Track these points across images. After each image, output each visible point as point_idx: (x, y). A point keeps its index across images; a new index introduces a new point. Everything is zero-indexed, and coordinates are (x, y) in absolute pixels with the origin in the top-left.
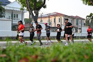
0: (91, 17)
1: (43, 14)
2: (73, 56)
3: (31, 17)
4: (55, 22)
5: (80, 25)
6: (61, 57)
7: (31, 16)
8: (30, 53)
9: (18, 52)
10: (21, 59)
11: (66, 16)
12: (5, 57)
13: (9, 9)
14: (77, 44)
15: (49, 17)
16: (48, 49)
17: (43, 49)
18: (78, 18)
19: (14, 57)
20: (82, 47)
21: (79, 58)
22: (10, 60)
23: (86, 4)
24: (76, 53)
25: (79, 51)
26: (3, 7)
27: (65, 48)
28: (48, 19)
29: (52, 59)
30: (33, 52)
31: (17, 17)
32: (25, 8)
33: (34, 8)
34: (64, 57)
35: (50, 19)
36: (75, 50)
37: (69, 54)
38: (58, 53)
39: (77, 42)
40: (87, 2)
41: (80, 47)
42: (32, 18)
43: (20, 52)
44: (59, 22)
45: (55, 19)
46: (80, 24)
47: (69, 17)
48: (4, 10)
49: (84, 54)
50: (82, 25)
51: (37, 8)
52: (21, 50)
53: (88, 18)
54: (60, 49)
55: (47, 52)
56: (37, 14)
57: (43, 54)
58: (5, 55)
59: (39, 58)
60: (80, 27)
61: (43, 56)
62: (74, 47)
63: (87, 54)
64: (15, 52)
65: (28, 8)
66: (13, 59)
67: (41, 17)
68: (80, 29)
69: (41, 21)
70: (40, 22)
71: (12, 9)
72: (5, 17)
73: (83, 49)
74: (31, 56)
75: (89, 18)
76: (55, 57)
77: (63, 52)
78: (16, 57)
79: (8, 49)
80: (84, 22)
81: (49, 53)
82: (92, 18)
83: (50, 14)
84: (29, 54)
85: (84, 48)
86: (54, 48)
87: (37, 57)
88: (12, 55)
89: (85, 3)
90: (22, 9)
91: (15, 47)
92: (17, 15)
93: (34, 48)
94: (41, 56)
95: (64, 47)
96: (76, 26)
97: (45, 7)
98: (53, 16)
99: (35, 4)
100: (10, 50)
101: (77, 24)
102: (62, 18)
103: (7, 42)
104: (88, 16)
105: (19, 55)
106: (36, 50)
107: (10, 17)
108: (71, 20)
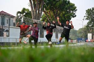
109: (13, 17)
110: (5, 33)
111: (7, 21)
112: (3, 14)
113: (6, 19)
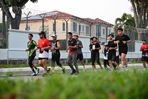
0: (125, 21)
1: (30, 15)
3: (6, 21)
4: (54, 30)
5: (103, 36)
7: (6, 17)
11: (77, 18)
15: (43, 20)
17: (27, 84)
18: (99, 23)
20: (105, 78)
28: (41, 24)
33: (12, 3)
35: (45, 24)
37: (79, 91)
42: (8, 22)
44: (64, 30)
45: (54, 25)
46: (104, 34)
47: (83, 20)
50: (107, 37)
51: (18, 2)
53: (118, 22)
56: (19, 14)
60: (104, 41)
63: (113, 92)
67: (27, 21)
69: (27, 28)
70: (24, 30)
75: (122, 23)
80: (112, 30)
82: (125, 23)
83: (45, 14)
85: (108, 80)
86: (50, 82)
93: (9, 82)
98: (51, 17)
101: (99, 34)
102: (69, 22)
104: (118, 19)
108: (87, 27)
112: (99, 22)
113: (103, 28)
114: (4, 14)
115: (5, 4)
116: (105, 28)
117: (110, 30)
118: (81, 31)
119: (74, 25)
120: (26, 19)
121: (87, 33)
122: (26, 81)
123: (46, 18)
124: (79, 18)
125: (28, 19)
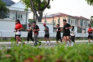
2: (77, 57)
4: (59, 22)
5: (84, 25)
6: (65, 57)
8: (35, 53)
9: (23, 53)
10: (26, 59)
12: (10, 58)
13: (14, 9)
14: (82, 44)
15: (53, 18)
16: (52, 49)
17: (47, 50)
18: (82, 19)
19: (19, 58)
20: (87, 47)
21: (84, 59)
22: (15, 60)
23: (91, 5)
24: (81, 54)
25: (83, 52)
26: (8, 7)
27: (70, 49)
28: (52, 19)
29: (56, 60)
30: (38, 53)
31: (21, 18)
32: (29, 9)
33: (38, 9)
34: (69, 58)
35: (54, 19)
36: (79, 51)
37: (74, 55)
38: (63, 53)
39: (82, 42)
40: (91, 2)
41: (84, 48)
42: (36, 19)
43: (25, 52)
45: (59, 20)
47: (73, 17)
48: (9, 11)
49: (88, 54)
50: (86, 26)
51: (41, 9)
52: (25, 50)
54: (64, 49)
55: (52, 53)
56: (41, 15)
57: (47, 54)
58: (10, 55)
59: (44, 58)
60: (85, 28)
61: (47, 57)
62: (78, 48)
63: (92, 55)
64: (20, 52)
65: (32, 9)
66: (17, 59)
67: (45, 18)
68: (84, 29)
69: (45, 21)
71: (16, 10)
72: (9, 18)
73: (87, 50)
74: (35, 57)
76: (59, 57)
77: (68, 52)
78: (21, 57)
79: (13, 50)
80: (89, 22)
81: (54, 54)
83: (54, 14)
84: (33, 54)
86: (58, 49)
87: (41, 57)
88: (17, 55)
89: (90, 3)
90: (26, 10)
91: (20, 47)
92: (21, 15)
94: (45, 57)
95: (68, 48)
96: (81, 27)
97: (49, 8)
98: (57, 16)
99: (39, 5)
100: (15, 50)
101: (82, 25)
102: (66, 18)
103: (12, 43)
105: (24, 55)
106: (41, 50)
107: (14, 17)
108: (75, 21)
109: (88, 20)
110: (83, 31)
111: (84, 23)
113: (84, 21)
114: (34, 15)
115: (35, 10)
116: (85, 21)
117: (88, 22)
118: (73, 23)
119: (69, 20)
120: (45, 17)
121: (76, 24)
122: (46, 48)
123: (55, 16)
124: (71, 16)
125: (46, 17)
